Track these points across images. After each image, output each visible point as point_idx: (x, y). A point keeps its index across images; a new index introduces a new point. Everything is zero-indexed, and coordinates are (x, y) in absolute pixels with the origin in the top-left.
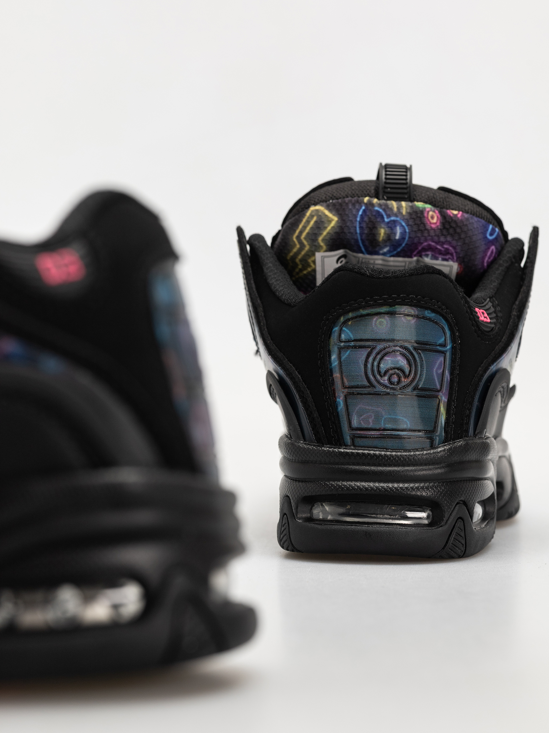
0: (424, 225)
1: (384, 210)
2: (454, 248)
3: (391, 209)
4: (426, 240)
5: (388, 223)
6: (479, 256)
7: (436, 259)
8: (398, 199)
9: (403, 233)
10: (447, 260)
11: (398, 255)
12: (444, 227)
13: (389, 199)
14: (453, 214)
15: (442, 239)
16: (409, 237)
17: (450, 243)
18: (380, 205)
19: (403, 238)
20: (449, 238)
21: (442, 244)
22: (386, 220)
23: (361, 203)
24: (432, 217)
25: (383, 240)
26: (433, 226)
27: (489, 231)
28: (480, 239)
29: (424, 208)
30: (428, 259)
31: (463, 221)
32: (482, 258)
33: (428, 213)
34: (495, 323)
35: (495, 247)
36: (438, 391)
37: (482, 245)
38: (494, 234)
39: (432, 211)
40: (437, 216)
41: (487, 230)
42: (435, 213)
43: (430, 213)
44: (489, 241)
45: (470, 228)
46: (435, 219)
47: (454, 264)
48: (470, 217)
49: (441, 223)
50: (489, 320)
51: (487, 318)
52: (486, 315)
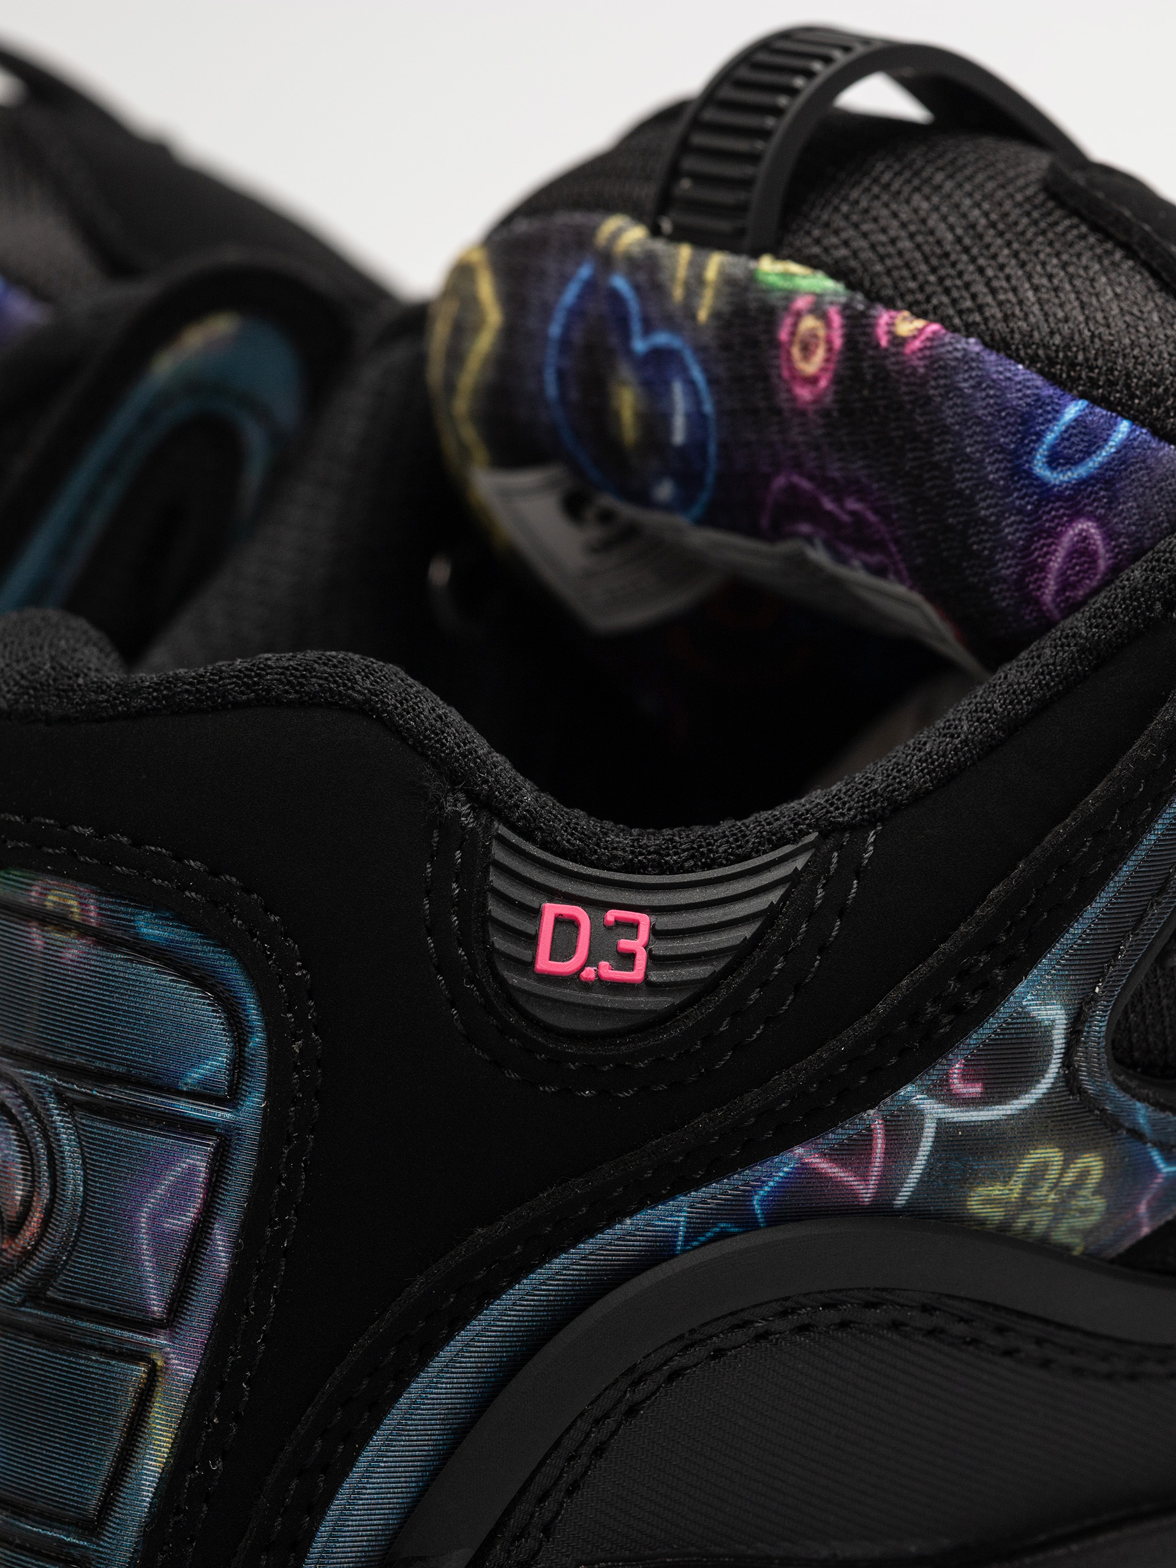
0: (770, 393)
1: (639, 290)
2: (887, 518)
3: (666, 291)
4: (779, 466)
5: (646, 358)
6: (1007, 567)
7: (843, 558)
8: (704, 241)
9: (697, 419)
10: (883, 571)
12: (848, 411)
13: (679, 236)
14: (899, 342)
15: (834, 471)
17: (862, 494)
19: (698, 442)
20: (860, 468)
21: (842, 493)
22: (640, 346)
23: (579, 245)
24: (807, 350)
25: (639, 442)
26: (804, 393)
27: (1050, 437)
28: (991, 485)
29: (790, 295)
30: (819, 555)
31: (924, 382)
32: (1020, 583)
33: (795, 325)
34: (711, 985)
35: (1102, 522)
36: (149, 1326)
37: (1001, 516)
38: (1088, 453)
39: (818, 309)
40: (829, 341)
41: (1040, 436)
42: (828, 324)
43: (809, 323)
44: (1045, 490)
45: (949, 416)
46: (820, 355)
47: (916, 597)
48: (966, 358)
49: (837, 380)
50: (636, 974)
51: (627, 959)
52: (637, 944)
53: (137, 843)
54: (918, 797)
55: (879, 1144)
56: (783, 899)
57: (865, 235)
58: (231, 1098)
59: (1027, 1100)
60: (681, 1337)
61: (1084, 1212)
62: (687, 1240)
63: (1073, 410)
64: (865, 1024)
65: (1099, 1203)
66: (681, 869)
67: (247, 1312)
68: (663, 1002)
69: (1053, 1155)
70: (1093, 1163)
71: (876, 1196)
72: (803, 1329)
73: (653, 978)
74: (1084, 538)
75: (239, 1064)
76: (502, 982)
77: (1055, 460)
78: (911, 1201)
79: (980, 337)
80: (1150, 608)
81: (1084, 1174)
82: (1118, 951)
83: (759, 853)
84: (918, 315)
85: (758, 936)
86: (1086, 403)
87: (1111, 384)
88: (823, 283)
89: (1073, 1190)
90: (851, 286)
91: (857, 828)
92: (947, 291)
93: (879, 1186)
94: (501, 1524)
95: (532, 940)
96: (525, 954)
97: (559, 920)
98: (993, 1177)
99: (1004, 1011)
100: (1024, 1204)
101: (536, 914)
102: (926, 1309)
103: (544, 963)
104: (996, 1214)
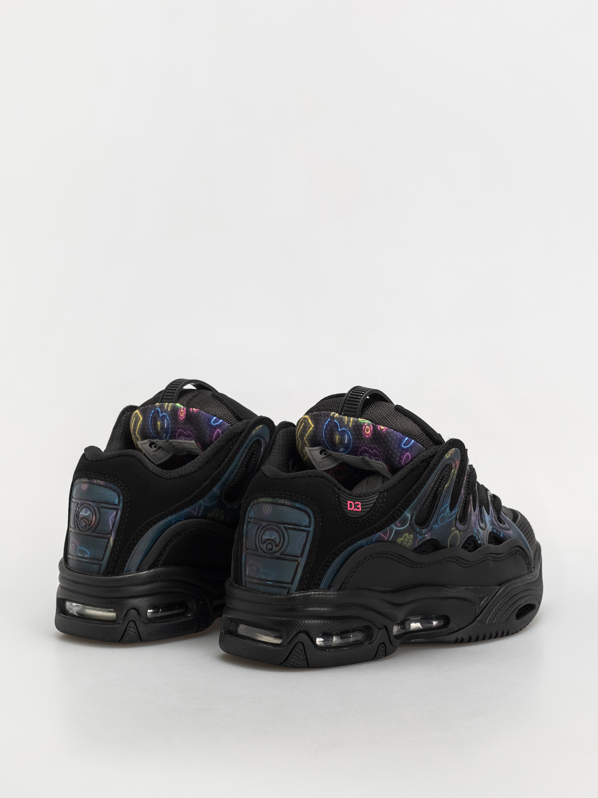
0: (362, 436)
1: (339, 422)
2: (380, 453)
3: (344, 423)
4: (362, 446)
5: (341, 431)
6: (398, 459)
7: (371, 458)
8: (349, 416)
9: (349, 440)
10: (378, 460)
11: (349, 454)
12: (374, 438)
13: (344, 415)
14: (381, 429)
15: (372, 446)
16: (353, 443)
17: (376, 449)
18: (338, 419)
19: (349, 443)
20: (376, 446)
21: (372, 449)
22: (340, 430)
23: (328, 415)
24: (367, 431)
25: (338, 443)
26: (367, 436)
27: (404, 442)
28: (396, 448)
29: (364, 423)
30: (367, 458)
31: (386, 435)
32: (399, 461)
33: (365, 427)
34: (369, 512)
35: (410, 453)
36: (298, 557)
37: (397, 452)
38: (409, 444)
39: (368, 425)
40: (371, 429)
41: (403, 442)
42: (370, 427)
43: (367, 427)
44: (403, 449)
45: (390, 439)
46: (369, 431)
47: (383, 463)
48: (392, 432)
49: (372, 434)
50: (360, 510)
51: (358, 508)
52: (359, 506)
53: (295, 494)
54: (391, 488)
55: (388, 532)
56: (376, 500)
57: (373, 415)
58: (309, 526)
59: (405, 527)
60: (365, 557)
61: (410, 543)
62: (366, 544)
63: (406, 439)
64: (387, 517)
65: (412, 541)
66: (362, 497)
67: (312, 554)
68: (364, 514)
69: (407, 534)
70: (412, 536)
71: (387, 540)
72: (378, 557)
73: (362, 510)
74: (408, 455)
75: (310, 522)
76: (344, 511)
77: (404, 445)
78: (391, 540)
79: (393, 429)
80: (418, 464)
81: (411, 537)
82: (417, 507)
83: (372, 495)
84: (384, 426)
85: (374, 505)
86: (408, 438)
87: (411, 435)
88: (368, 421)
89: (409, 540)
90: (372, 422)
91: (384, 492)
92: (387, 423)
93: (388, 538)
94: (344, 582)
95: (347, 506)
96: (346, 508)
97: (350, 503)
98: (400, 538)
99: (403, 515)
100: (403, 541)
101: (347, 502)
102: (392, 555)
103: (349, 509)
104: (400, 542)
